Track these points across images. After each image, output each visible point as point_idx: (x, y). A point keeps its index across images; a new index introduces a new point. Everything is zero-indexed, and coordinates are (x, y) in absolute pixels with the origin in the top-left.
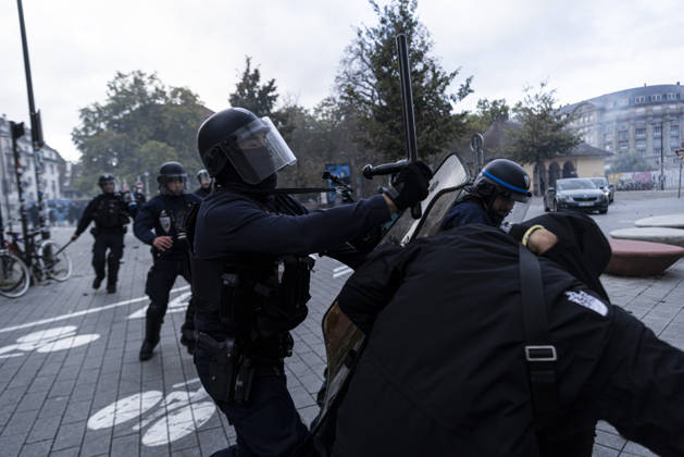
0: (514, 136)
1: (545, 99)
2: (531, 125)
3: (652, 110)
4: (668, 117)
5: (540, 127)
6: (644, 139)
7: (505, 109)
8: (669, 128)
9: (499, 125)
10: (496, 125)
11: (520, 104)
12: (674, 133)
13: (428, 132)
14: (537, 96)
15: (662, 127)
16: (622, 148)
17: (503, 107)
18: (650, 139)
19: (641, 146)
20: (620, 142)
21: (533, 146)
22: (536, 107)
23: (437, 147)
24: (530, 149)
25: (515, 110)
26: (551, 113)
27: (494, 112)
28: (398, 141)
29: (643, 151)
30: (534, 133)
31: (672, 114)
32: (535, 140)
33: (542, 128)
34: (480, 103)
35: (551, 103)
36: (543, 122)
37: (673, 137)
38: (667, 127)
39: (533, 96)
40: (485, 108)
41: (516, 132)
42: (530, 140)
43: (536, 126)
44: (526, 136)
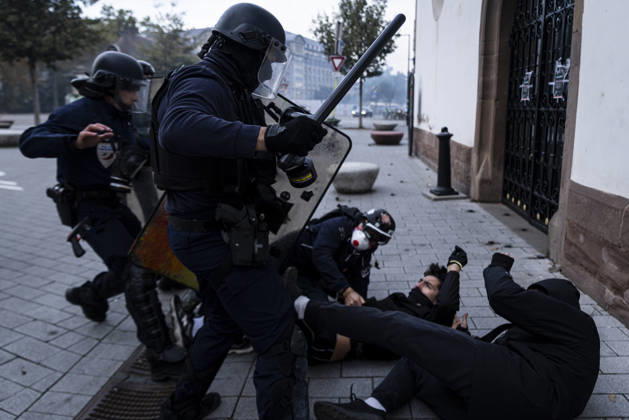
0: (147, 52)
1: (175, 20)
2: (163, 43)
5: (172, 47)
7: (132, 21)
9: (129, 38)
10: (125, 38)
11: (148, 19)
13: (53, 33)
14: (168, 15)
17: (131, 18)
21: (166, 64)
22: (167, 26)
23: (67, 53)
25: (143, 24)
26: (182, 35)
27: (120, 21)
28: (15, 40)
30: (167, 52)
32: (168, 59)
33: (174, 49)
34: (104, 9)
35: (181, 25)
36: (174, 42)
39: (164, 14)
40: (109, 15)
41: (148, 48)
42: (163, 59)
43: (168, 45)
44: (159, 54)
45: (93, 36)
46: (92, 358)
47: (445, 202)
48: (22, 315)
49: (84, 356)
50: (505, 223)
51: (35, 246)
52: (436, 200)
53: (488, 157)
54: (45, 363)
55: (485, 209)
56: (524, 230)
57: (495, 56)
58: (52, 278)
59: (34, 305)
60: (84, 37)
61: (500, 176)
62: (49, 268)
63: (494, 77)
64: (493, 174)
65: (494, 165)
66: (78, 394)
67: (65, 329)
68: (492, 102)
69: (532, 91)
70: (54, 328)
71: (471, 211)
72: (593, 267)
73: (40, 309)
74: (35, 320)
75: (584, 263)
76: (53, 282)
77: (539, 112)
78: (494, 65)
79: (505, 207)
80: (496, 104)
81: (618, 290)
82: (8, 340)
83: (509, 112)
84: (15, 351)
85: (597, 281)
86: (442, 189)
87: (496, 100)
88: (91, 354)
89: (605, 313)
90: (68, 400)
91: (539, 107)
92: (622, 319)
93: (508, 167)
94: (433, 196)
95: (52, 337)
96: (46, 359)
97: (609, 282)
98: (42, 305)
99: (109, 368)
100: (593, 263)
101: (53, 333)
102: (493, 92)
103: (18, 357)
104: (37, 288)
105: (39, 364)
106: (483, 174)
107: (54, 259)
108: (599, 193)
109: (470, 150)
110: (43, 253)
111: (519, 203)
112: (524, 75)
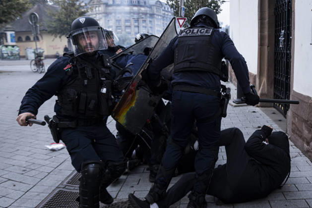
0: (54, 15)
2: (65, 9)
3: (133, 10)
4: (141, 14)
6: (130, 27)
8: (142, 22)
9: (42, 6)
10: (39, 6)
12: (144, 24)
15: (138, 20)
16: (118, 30)
18: (133, 26)
19: (128, 30)
20: (117, 27)
21: (67, 24)
23: (4, 19)
24: (66, 26)
29: (129, 33)
31: (143, 14)
32: (69, 20)
33: (72, 13)
36: (73, 9)
37: (143, 27)
38: (141, 20)
41: (55, 13)
42: (65, 20)
43: (69, 10)
44: (63, 17)
45: (20, 7)
46: (46, 180)
47: (241, 107)
48: (6, 164)
49: (42, 179)
50: (271, 118)
51: (3, 134)
52: (235, 106)
53: (265, 80)
54: (24, 182)
55: (263, 111)
56: (280, 121)
57: (267, 21)
58: (18, 148)
59: (11, 160)
60: (14, 9)
61: (272, 90)
62: (15, 144)
63: (266, 33)
64: (268, 90)
65: (268, 85)
66: (42, 193)
67: (30, 169)
68: (266, 47)
69: (284, 41)
70: (24, 169)
71: (254, 112)
72: (300, 134)
73: (14, 161)
74: (14, 166)
75: (298, 132)
76: (18, 150)
77: (287, 53)
78: (266, 26)
79: (274, 109)
80: (268, 49)
81: (308, 144)
82: (2, 174)
83: (275, 53)
84: (7, 177)
85: (302, 141)
86: (239, 100)
87: (268, 47)
88: (45, 178)
89: (304, 155)
90: (38, 195)
91: (287, 51)
92: (309, 157)
93: (276, 86)
94: (234, 104)
95: (24, 172)
96: (23, 180)
97: (305, 140)
98: (15, 160)
99: (55, 184)
100: (300, 131)
101: (24, 171)
102: (266, 41)
103: (10, 180)
104: (11, 153)
105: (21, 182)
106: (262, 90)
107: (16, 140)
108: (302, 95)
109: (255, 76)
110: (9, 137)
111: (280, 106)
112: (281, 32)
